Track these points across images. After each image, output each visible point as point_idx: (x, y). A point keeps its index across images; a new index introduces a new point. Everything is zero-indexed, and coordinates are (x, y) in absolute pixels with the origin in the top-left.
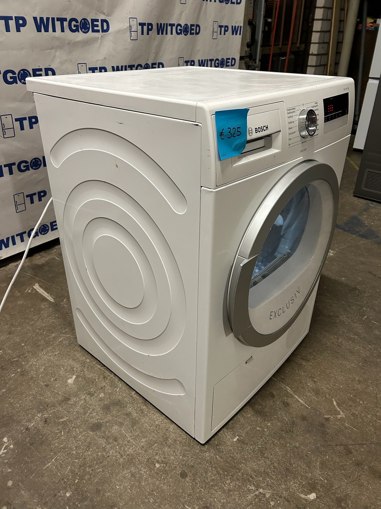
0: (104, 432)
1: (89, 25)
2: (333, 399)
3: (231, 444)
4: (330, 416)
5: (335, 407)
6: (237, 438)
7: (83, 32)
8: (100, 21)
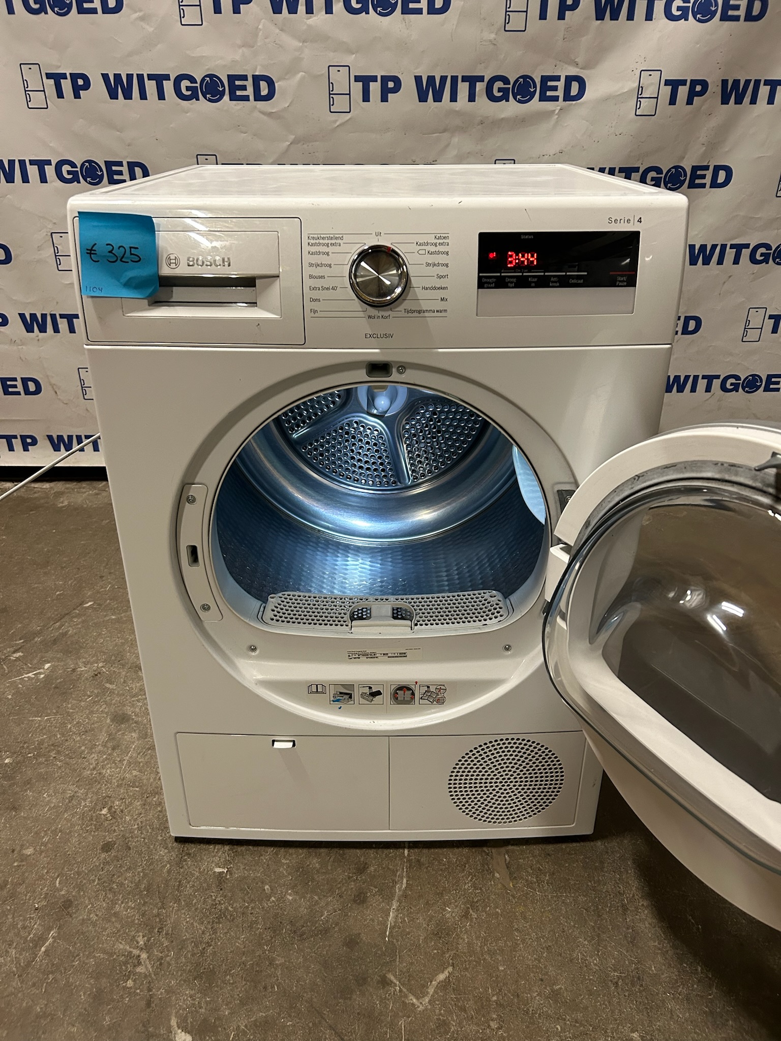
0: (119, 731)
1: (535, 86)
2: (450, 969)
3: (205, 870)
4: (398, 983)
5: (431, 982)
6: (223, 870)
7: (518, 102)
8: (563, 79)
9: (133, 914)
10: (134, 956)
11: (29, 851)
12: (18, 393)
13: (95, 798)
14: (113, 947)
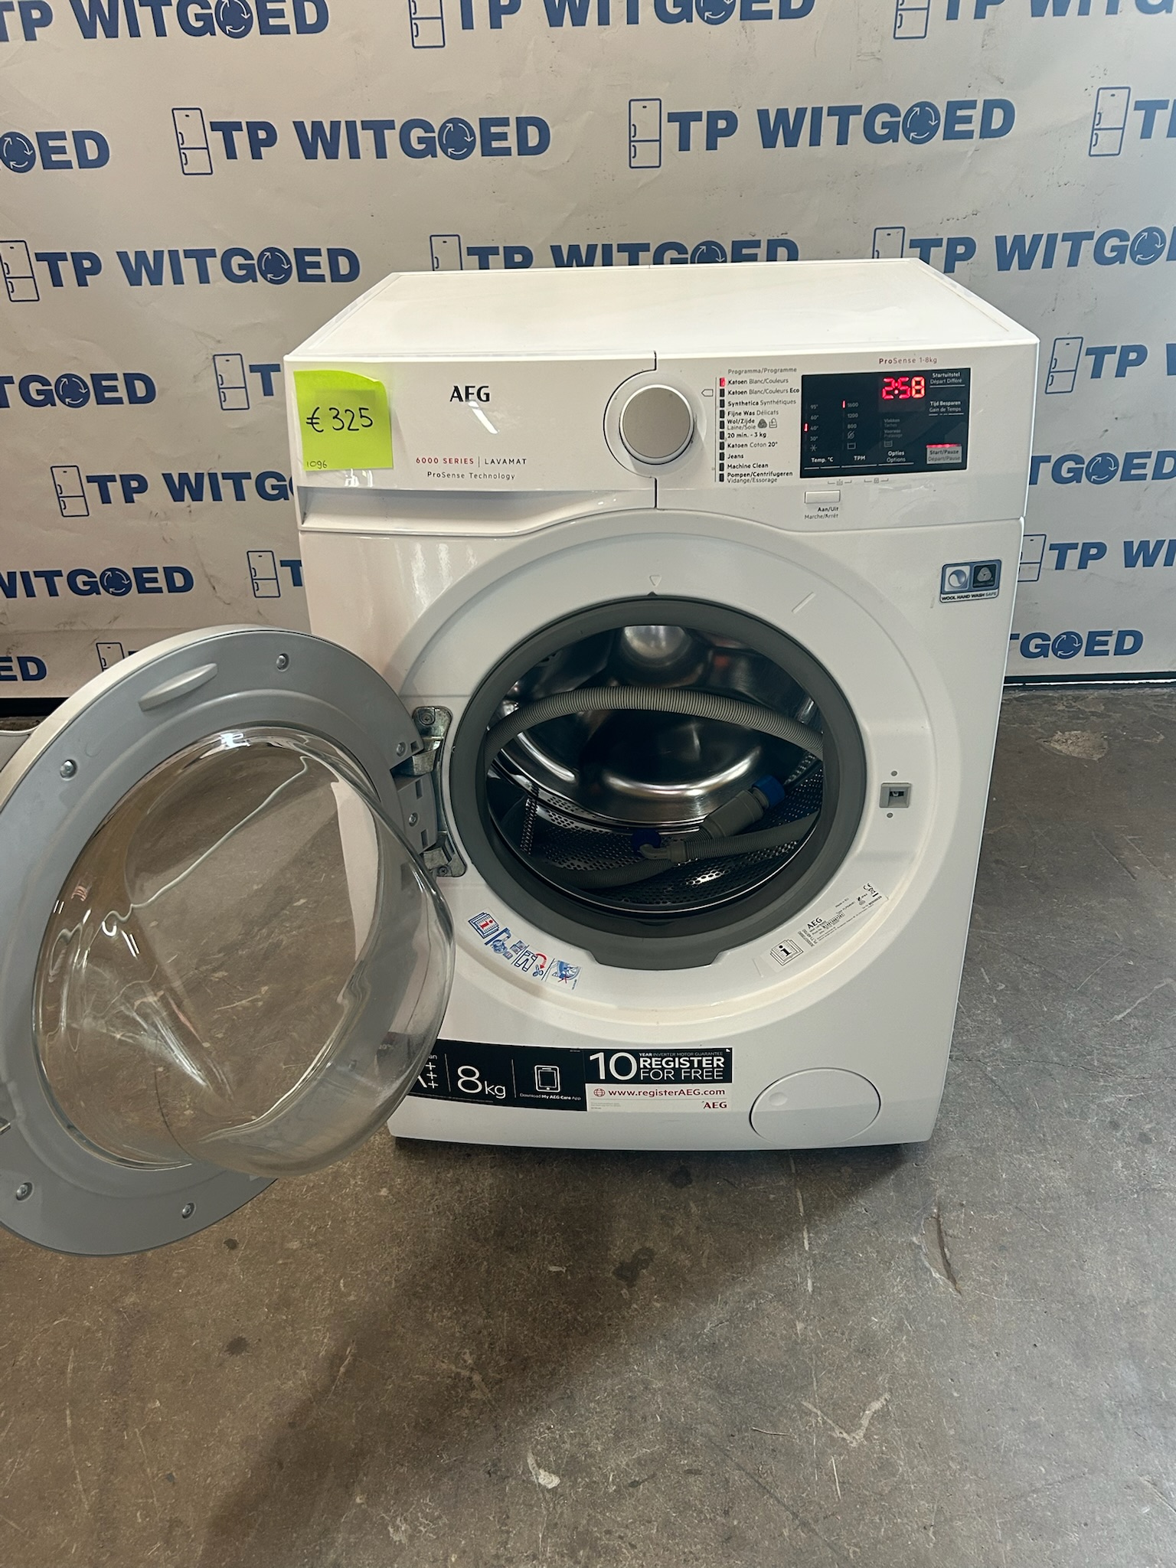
1: (938, 118)
2: (887, 1396)
3: (535, 1269)
4: (819, 1413)
5: (864, 1411)
6: (561, 1269)
7: (910, 141)
8: (980, 106)
9: (451, 1325)
10: (463, 1379)
11: (295, 1245)
12: (159, 590)
13: (366, 1173)
14: (434, 1366)
